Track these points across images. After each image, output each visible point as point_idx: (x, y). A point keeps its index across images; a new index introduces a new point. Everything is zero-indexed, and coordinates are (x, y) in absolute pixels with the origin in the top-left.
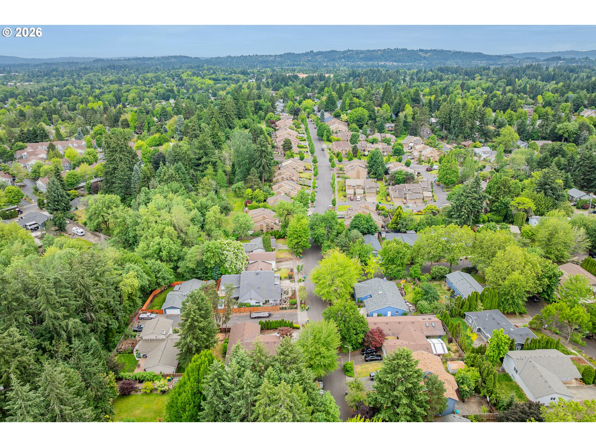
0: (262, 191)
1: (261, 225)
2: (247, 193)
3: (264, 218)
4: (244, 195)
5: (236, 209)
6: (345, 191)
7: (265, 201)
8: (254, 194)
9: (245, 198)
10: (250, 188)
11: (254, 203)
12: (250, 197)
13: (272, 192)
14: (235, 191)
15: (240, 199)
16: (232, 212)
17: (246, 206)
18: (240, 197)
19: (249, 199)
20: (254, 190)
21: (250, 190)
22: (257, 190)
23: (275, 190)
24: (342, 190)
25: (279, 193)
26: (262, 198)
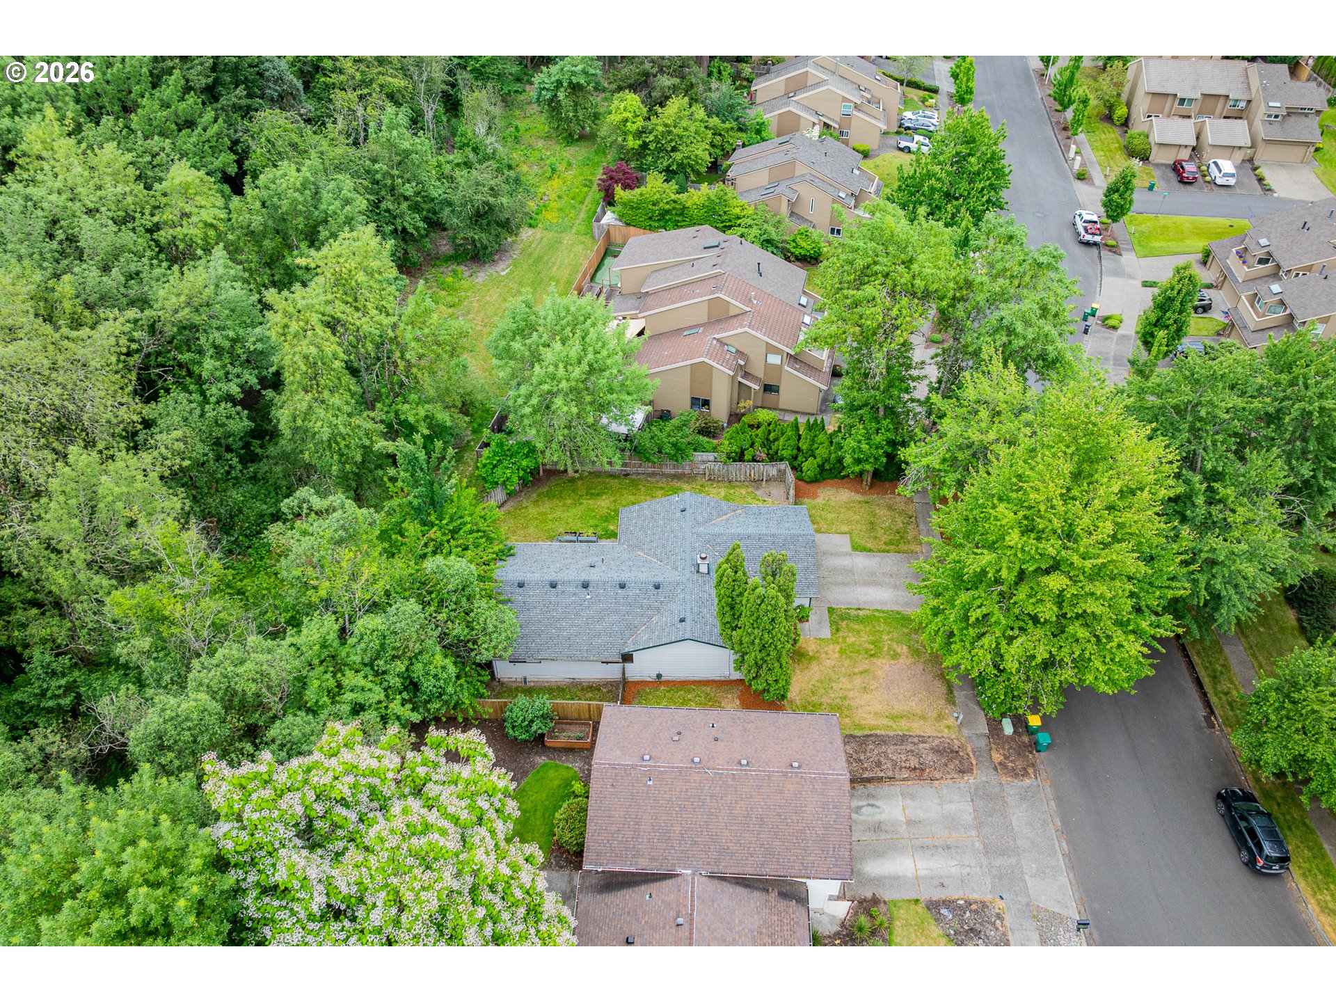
0: (700, 113)
1: (700, 373)
2: (615, 118)
3: (719, 316)
4: (603, 132)
5: (550, 216)
6: (1126, 123)
7: (715, 170)
8: (658, 125)
9: (602, 151)
10: (634, 88)
11: (655, 186)
12: (633, 143)
13: (754, 115)
14: (553, 105)
15: (578, 153)
16: (526, 233)
17: (609, 200)
18: (582, 137)
19: (625, 156)
20: (656, 103)
21: (632, 101)
22: (676, 104)
23: (770, 103)
24: (1109, 118)
25: (789, 126)
26: (701, 153)
